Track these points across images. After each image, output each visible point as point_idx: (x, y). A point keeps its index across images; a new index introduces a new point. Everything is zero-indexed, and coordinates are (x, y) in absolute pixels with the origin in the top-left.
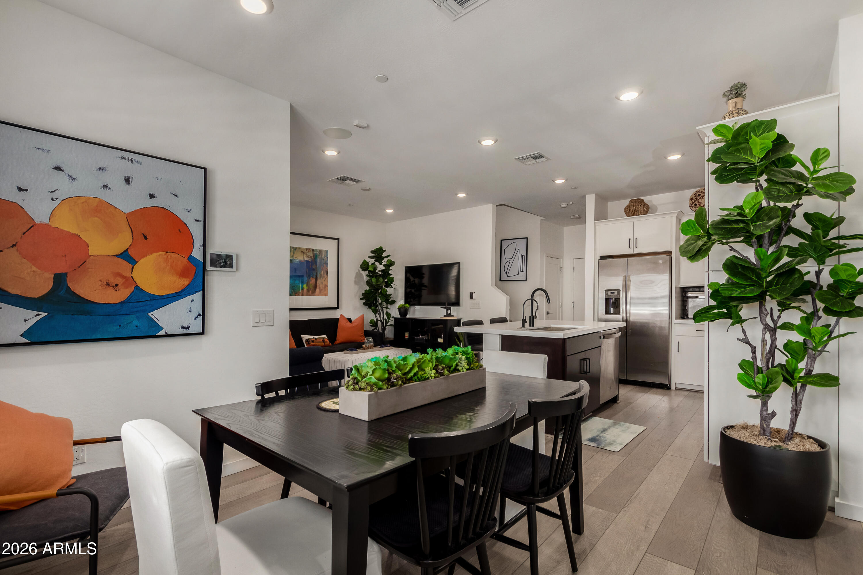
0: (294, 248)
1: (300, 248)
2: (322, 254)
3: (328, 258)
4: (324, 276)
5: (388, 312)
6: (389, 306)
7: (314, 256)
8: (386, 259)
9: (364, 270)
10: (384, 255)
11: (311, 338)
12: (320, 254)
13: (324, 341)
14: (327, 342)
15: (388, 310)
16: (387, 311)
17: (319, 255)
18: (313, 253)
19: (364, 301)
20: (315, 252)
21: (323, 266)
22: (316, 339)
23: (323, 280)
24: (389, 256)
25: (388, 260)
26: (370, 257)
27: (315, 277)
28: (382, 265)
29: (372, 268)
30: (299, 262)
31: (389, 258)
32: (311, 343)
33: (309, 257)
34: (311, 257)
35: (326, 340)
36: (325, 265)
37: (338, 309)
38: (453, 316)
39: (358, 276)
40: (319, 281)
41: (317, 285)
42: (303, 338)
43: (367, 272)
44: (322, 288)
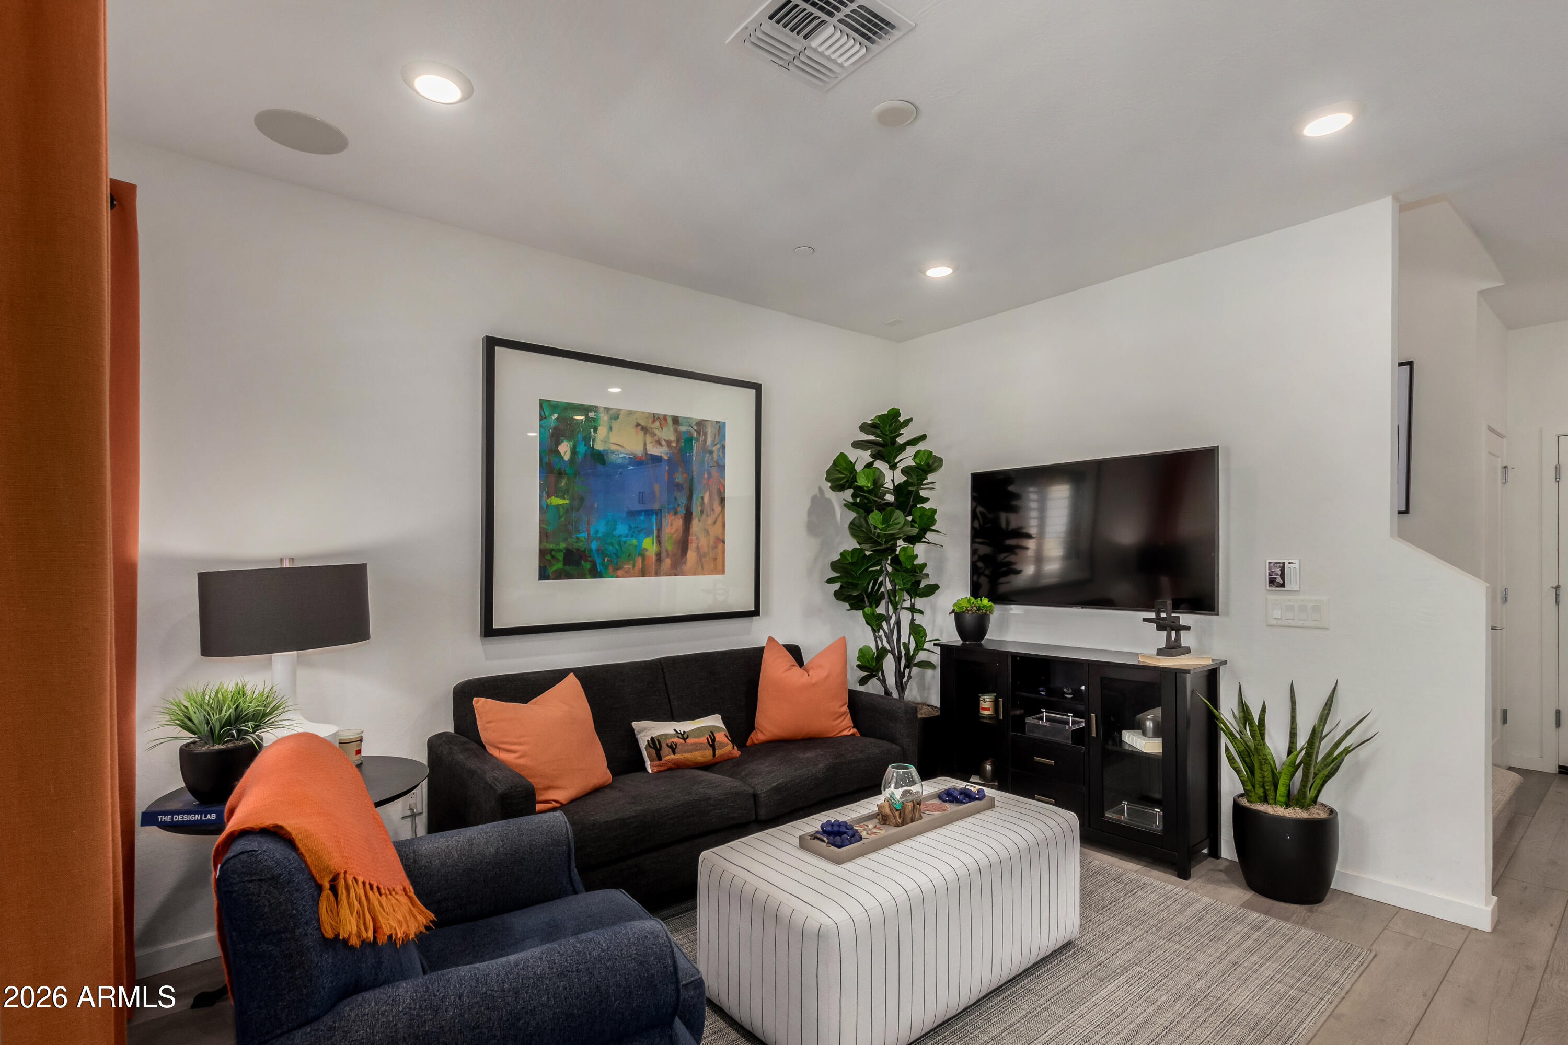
0: (611, 412)
1: (630, 413)
2: (705, 435)
3: (724, 447)
4: (713, 510)
5: (916, 622)
6: (920, 603)
7: (678, 441)
8: (911, 451)
9: (838, 487)
10: (906, 434)
11: (666, 736)
12: (698, 433)
13: (712, 743)
14: (723, 745)
15: (916, 616)
16: (913, 620)
17: (697, 440)
18: (676, 431)
19: (837, 586)
20: (683, 428)
21: (710, 474)
22: (684, 736)
23: (710, 521)
24: (923, 437)
25: (918, 452)
26: (857, 445)
27: (682, 511)
28: (898, 472)
29: (867, 478)
30: (627, 461)
31: (921, 446)
32: (668, 757)
33: (660, 444)
34: (669, 443)
35: (722, 737)
36: (714, 472)
37: (758, 615)
38: (1188, 651)
39: (818, 506)
40: (696, 526)
41: (692, 538)
42: (640, 732)
43: (850, 492)
44: (705, 549)
